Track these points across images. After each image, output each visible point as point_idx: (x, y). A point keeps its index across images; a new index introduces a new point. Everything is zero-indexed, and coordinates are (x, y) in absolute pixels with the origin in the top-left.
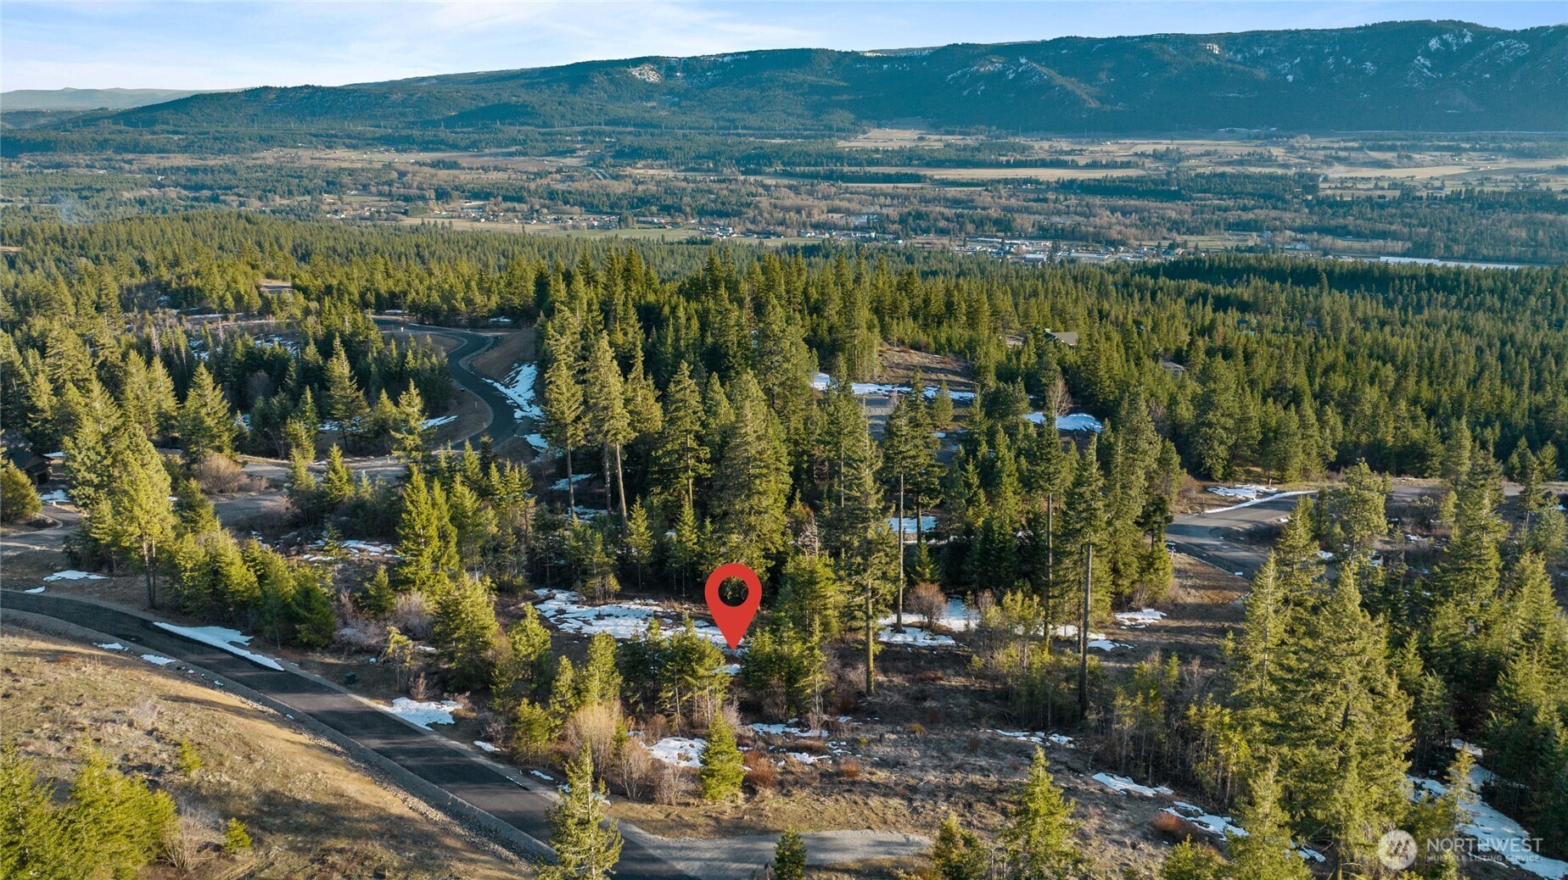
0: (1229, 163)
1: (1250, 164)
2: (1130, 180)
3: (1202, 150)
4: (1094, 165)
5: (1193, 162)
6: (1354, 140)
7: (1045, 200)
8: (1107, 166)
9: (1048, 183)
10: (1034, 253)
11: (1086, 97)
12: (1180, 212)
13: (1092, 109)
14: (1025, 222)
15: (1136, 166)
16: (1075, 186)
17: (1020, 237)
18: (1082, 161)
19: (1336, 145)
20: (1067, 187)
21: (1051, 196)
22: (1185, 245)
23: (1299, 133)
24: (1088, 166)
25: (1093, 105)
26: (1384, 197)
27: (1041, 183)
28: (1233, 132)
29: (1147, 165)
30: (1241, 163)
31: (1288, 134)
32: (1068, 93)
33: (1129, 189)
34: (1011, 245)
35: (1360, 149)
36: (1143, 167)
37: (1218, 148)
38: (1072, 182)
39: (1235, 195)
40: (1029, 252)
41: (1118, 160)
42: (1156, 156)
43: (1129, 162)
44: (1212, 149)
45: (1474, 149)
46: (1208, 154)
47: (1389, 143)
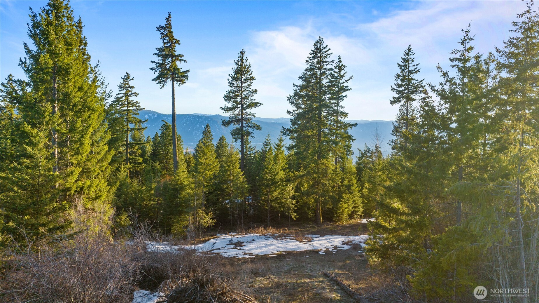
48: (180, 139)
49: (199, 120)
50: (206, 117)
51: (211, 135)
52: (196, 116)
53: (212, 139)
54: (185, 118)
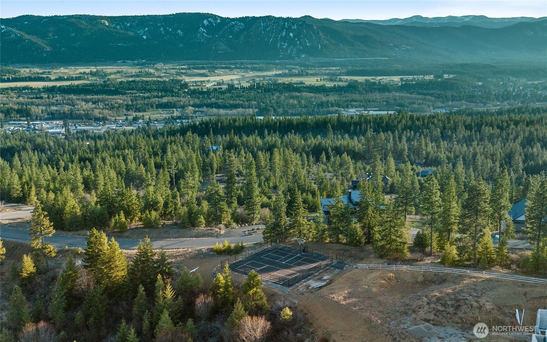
0: (132, 76)
1: (142, 76)
2: (87, 85)
3: (116, 70)
4: (60, 79)
5: (113, 76)
6: (183, 65)
7: (41, 98)
8: (68, 79)
9: (39, 89)
10: (52, 128)
11: (44, 45)
12: (124, 100)
13: (48, 51)
14: (35, 110)
15: (84, 79)
16: (56, 90)
17: (36, 119)
18: (53, 78)
19: (178, 67)
20: (51, 90)
21: (43, 95)
22: (143, 117)
23: (158, 62)
24: (56, 80)
25: (48, 49)
26: (221, 88)
27: (34, 89)
28: (126, 62)
29: (90, 79)
30: (138, 76)
31: (153, 62)
32: (33, 43)
33: (89, 89)
34: (34, 125)
35: (189, 69)
36: (88, 79)
37: (123, 70)
38: (54, 87)
39: (149, 91)
40: (48, 128)
41: (74, 76)
42: (92, 74)
43: (80, 77)
44: (121, 70)
45: (236, 68)
46: (118, 72)
47: (201, 66)
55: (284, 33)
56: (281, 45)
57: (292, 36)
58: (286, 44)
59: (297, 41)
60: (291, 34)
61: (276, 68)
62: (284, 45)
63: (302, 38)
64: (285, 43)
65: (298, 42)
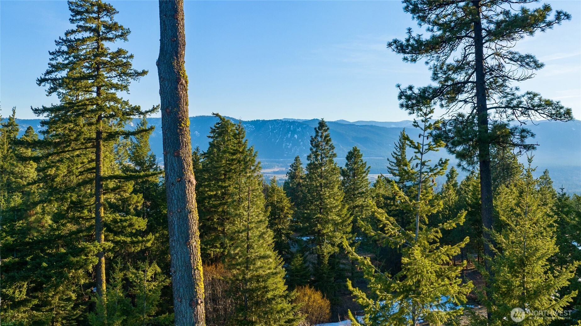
48: (253, 161)
49: (290, 127)
50: (299, 123)
51: (332, 147)
52: (285, 122)
53: (335, 155)
54: (271, 126)
55: (289, 135)
56: (286, 145)
57: (296, 138)
58: (291, 144)
59: (300, 142)
60: (296, 136)
61: (278, 166)
62: (288, 146)
63: (305, 139)
64: (289, 143)
65: (302, 143)
